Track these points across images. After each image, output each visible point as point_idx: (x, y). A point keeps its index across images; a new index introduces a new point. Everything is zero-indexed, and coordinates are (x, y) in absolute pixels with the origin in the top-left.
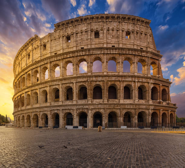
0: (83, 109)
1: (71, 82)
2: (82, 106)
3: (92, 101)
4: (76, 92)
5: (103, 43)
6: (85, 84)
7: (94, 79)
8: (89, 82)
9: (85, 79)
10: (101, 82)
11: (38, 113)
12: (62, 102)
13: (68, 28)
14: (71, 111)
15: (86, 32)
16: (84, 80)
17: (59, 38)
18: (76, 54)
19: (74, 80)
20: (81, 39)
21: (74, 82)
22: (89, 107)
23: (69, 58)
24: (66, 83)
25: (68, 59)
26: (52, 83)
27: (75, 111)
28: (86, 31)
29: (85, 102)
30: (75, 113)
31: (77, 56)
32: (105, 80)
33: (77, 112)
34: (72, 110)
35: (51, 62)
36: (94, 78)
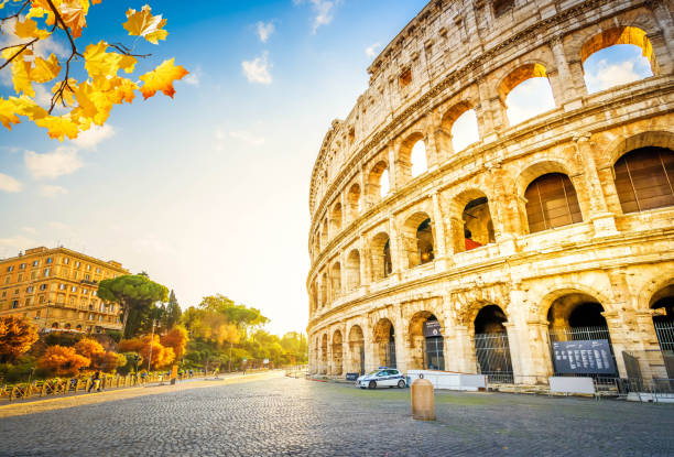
0: (480, 289)
1: (423, 196)
2: (474, 277)
3: (519, 244)
4: (445, 225)
5: (535, 12)
6: (474, 186)
7: (514, 149)
8: (494, 171)
9: (471, 168)
10: (557, 150)
11: (342, 327)
12: (400, 274)
13: (404, 51)
14: (433, 307)
15: (458, 23)
16: (469, 173)
17: (382, 92)
18: (431, 104)
19: (430, 186)
20: (446, 51)
21: (430, 193)
22: (509, 275)
23: (411, 126)
24: (407, 208)
25: (409, 132)
26: (370, 221)
27: (447, 304)
28: (457, 20)
29: (488, 256)
30: (448, 313)
31: (436, 107)
32: (576, 134)
33: (458, 306)
34: (435, 301)
35: (365, 165)
36: (516, 146)
